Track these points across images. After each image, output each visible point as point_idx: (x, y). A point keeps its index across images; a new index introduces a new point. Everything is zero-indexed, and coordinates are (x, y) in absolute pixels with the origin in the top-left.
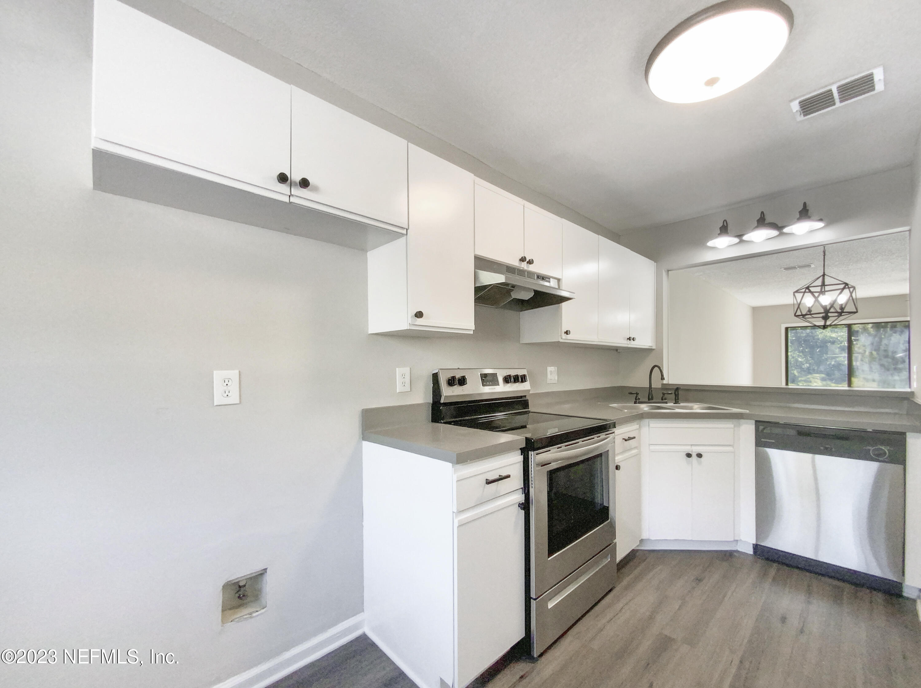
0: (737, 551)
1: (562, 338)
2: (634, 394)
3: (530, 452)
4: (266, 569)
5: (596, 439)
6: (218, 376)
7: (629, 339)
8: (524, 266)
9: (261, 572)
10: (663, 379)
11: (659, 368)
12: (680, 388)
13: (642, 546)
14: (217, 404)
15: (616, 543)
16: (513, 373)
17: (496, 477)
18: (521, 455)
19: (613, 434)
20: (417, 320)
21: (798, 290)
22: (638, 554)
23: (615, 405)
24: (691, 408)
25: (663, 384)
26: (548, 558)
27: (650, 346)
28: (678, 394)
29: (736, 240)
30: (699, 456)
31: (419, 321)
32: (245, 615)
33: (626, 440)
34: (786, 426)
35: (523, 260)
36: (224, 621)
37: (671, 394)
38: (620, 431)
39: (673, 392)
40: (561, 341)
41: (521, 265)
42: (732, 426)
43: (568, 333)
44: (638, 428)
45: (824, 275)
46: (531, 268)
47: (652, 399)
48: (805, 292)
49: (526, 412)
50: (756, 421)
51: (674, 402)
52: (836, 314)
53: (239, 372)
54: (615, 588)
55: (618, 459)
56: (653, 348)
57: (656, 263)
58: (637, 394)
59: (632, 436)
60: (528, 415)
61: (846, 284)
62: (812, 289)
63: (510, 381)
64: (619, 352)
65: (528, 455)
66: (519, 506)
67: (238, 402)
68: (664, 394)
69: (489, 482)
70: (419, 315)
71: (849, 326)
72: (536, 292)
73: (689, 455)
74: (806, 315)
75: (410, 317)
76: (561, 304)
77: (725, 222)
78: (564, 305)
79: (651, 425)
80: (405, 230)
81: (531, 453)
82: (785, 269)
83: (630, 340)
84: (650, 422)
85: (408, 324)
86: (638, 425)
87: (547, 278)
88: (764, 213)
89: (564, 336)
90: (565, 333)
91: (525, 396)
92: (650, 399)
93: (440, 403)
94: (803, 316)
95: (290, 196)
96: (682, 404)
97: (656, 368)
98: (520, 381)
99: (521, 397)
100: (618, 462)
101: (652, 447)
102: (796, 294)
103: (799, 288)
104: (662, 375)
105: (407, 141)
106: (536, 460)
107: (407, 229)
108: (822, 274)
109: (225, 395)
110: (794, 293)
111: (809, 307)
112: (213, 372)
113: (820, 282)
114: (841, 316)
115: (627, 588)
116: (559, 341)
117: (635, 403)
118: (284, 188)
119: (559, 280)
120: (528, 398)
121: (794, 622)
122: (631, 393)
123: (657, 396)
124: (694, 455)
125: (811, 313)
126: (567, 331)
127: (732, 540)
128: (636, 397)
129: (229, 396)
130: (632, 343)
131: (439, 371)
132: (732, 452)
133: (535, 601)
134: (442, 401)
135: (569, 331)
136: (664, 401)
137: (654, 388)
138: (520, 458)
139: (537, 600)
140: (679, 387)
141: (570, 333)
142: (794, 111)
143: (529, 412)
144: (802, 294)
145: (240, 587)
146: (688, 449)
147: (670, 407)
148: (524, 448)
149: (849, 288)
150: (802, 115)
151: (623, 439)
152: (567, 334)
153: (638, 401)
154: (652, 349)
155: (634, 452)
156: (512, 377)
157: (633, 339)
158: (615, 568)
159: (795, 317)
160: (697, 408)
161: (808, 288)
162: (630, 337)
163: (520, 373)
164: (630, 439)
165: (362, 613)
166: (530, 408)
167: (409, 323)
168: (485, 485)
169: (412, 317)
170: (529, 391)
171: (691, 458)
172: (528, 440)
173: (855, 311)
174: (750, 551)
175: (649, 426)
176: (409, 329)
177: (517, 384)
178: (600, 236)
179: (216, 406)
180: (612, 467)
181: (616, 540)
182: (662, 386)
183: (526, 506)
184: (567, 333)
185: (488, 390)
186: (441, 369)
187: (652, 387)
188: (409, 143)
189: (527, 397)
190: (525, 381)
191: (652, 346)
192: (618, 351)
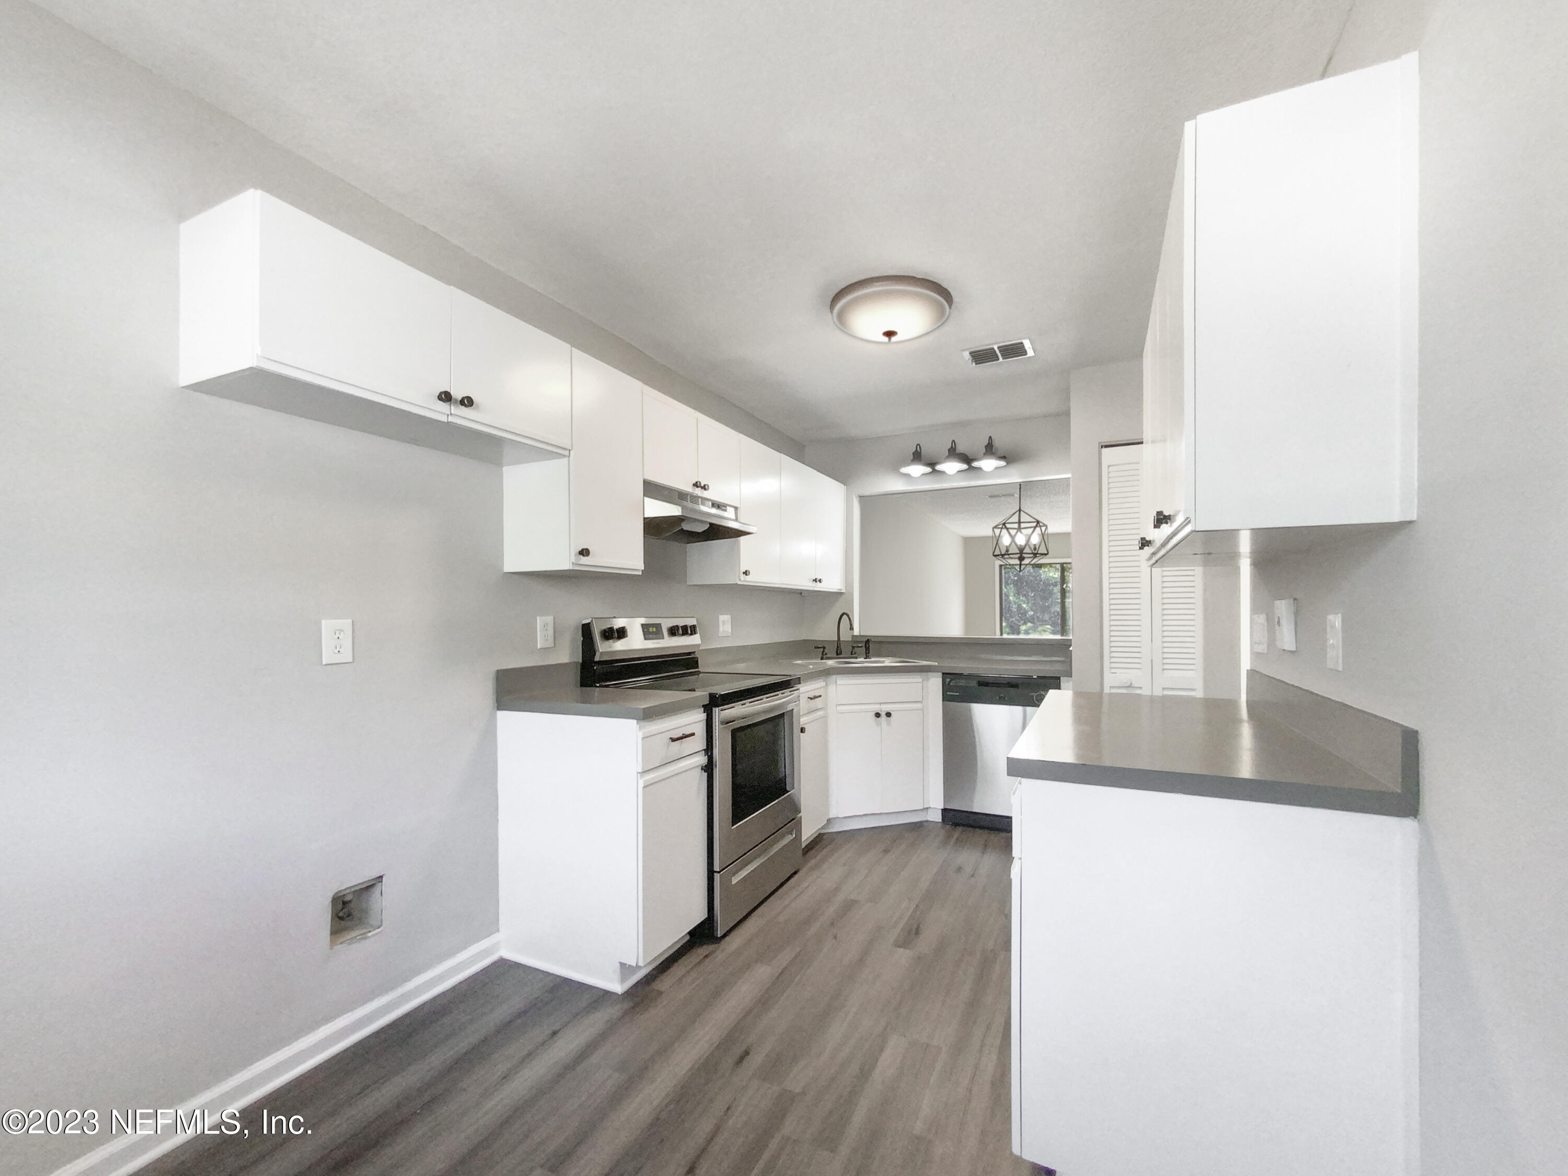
0: (927, 821)
1: (740, 580)
2: (821, 648)
3: (714, 709)
4: (381, 877)
5: (780, 695)
6: (327, 626)
7: (815, 580)
8: (698, 492)
9: (373, 882)
10: (852, 628)
11: (848, 616)
12: (871, 640)
13: (830, 828)
14: (326, 663)
15: (801, 817)
16: (681, 622)
17: (681, 735)
18: (704, 712)
19: (798, 691)
20: (580, 559)
21: (997, 526)
22: (825, 837)
23: (799, 662)
24: (883, 662)
25: (853, 636)
26: (733, 826)
27: (838, 589)
28: (869, 646)
29: (929, 470)
30: (888, 715)
31: (584, 560)
32: (358, 936)
33: (811, 699)
34: (970, 677)
35: (696, 485)
36: (333, 943)
37: (862, 647)
38: (806, 689)
39: (864, 645)
40: (739, 583)
41: (695, 491)
42: (920, 680)
43: (748, 574)
44: (824, 685)
45: (1020, 510)
46: (705, 494)
47: (841, 653)
48: (1002, 528)
49: (696, 672)
50: (943, 674)
51: (865, 656)
52: (1032, 555)
53: (353, 621)
54: (800, 870)
55: (803, 720)
56: (842, 591)
57: (845, 487)
58: (824, 648)
59: (817, 695)
60: (697, 676)
61: (1038, 522)
62: (1008, 526)
63: (678, 633)
64: (803, 596)
65: (712, 712)
66: (702, 769)
67: (351, 660)
68: (853, 647)
69: (673, 740)
70: (584, 552)
71: (1062, 565)
72: (711, 525)
73: (878, 715)
74: (1005, 554)
75: (574, 555)
76: (739, 538)
77: (918, 446)
78: (742, 539)
79: (839, 682)
80: (568, 451)
81: (716, 710)
82: (989, 497)
83: (816, 582)
84: (837, 679)
85: (571, 564)
86: (825, 683)
87: (723, 506)
88: (956, 442)
89: (743, 577)
90: (744, 573)
91: (694, 652)
92: (839, 653)
93: (594, 661)
94: (1003, 555)
95: (448, 415)
96: (873, 659)
97: (845, 616)
98: (689, 632)
99: (689, 654)
100: (804, 724)
101: (840, 708)
102: (995, 530)
103: (996, 524)
104: (851, 625)
105: (570, 346)
106: (721, 717)
107: (570, 450)
108: (1018, 509)
109: (336, 651)
110: (993, 528)
111: (1007, 546)
112: (321, 622)
113: (1015, 519)
114: (1036, 557)
115: (812, 869)
116: (737, 584)
117: (822, 659)
118: (443, 407)
119: (736, 508)
120: (697, 655)
121: (968, 870)
122: (818, 648)
123: (846, 650)
124: (883, 714)
125: (1009, 553)
126: (746, 571)
127: (922, 808)
128: (823, 652)
129: (340, 652)
130: (818, 586)
131: (592, 621)
132: (921, 710)
133: (719, 874)
134: (597, 659)
135: (749, 572)
136: (852, 656)
137: (842, 641)
138: (703, 716)
139: (721, 873)
140: (869, 638)
141: (749, 574)
142: (967, 359)
143: (699, 672)
144: (1000, 530)
145: (344, 903)
146: (877, 708)
147: (860, 662)
148: (707, 705)
149: (1040, 526)
150: (974, 364)
151: (809, 698)
152: (746, 575)
153: (825, 656)
154: (841, 593)
155: (820, 713)
156: (680, 629)
157: (820, 581)
158: (801, 852)
159: (994, 557)
160: (888, 662)
161: (1004, 524)
162: (816, 579)
163: (690, 622)
164: (815, 697)
165: (497, 934)
166: (700, 667)
167: (573, 563)
168: (669, 744)
169: (575, 555)
170: (698, 645)
171: (880, 718)
172: (712, 696)
173: (1046, 552)
174: (939, 818)
175: (836, 682)
176: (572, 570)
177: (684, 638)
178: (782, 455)
179: (325, 665)
180: (796, 730)
181: (800, 814)
182: (852, 638)
183: (709, 768)
184: (746, 573)
185: (652, 644)
186: (595, 618)
187: (841, 639)
188: (573, 348)
189: (696, 653)
190: (695, 633)
191: (841, 590)
192: (803, 594)
